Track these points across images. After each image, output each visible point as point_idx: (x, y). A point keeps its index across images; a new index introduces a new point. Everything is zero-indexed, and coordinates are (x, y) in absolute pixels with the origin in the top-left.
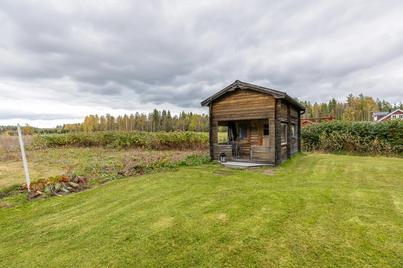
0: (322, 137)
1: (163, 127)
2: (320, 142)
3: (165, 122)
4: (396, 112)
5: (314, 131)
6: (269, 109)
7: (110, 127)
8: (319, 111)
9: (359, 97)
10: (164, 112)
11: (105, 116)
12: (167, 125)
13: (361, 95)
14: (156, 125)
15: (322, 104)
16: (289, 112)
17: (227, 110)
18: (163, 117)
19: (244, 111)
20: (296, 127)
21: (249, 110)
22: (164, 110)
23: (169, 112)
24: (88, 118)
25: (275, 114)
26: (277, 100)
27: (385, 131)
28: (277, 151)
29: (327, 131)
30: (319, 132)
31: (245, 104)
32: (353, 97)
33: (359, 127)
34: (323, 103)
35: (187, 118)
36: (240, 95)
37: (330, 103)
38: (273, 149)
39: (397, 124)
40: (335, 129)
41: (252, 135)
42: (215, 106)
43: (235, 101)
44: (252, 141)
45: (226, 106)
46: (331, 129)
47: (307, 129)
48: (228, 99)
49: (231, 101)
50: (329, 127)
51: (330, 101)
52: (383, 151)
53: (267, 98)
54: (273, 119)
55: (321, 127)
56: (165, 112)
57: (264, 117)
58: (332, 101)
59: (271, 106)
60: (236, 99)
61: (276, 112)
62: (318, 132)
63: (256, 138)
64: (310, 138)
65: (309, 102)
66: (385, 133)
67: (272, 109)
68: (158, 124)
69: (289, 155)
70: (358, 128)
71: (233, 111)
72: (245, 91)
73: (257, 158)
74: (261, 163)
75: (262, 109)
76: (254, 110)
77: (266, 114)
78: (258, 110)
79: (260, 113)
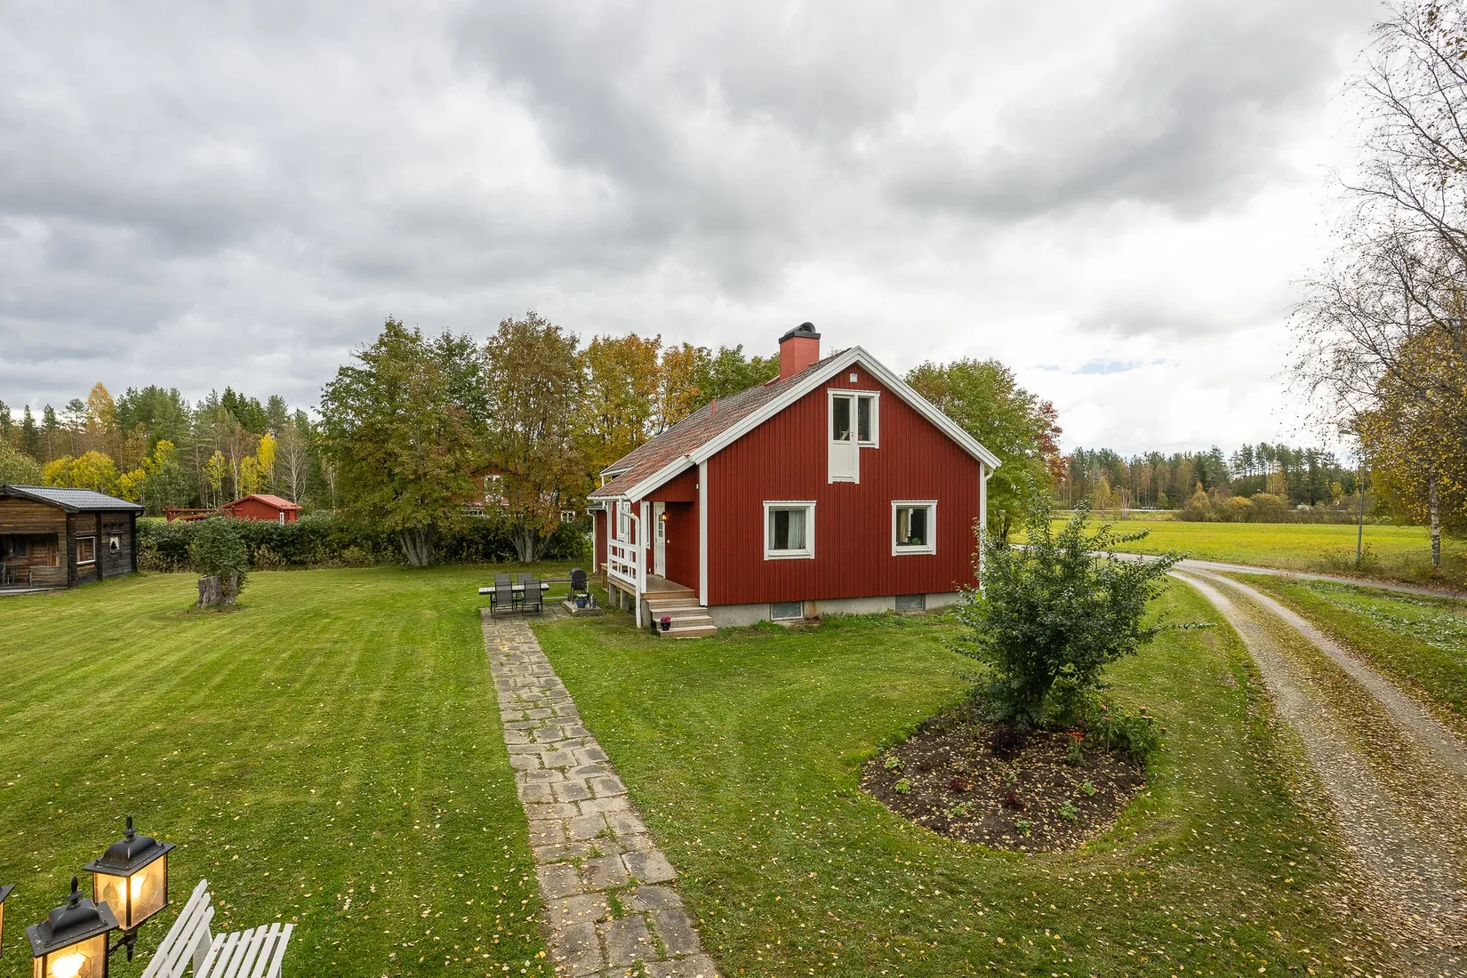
6: (58, 522)
16: (98, 521)
20: (125, 538)
21: (26, 523)
25: (67, 530)
28: (72, 572)
31: (18, 514)
36: (9, 501)
38: (66, 569)
43: (3, 509)
44: (35, 560)
52: (273, 566)
53: (54, 509)
54: (65, 533)
57: (50, 532)
59: (59, 520)
61: (68, 526)
67: (61, 523)
69: (101, 577)
72: (21, 499)
73: (40, 582)
74: (47, 586)
75: (45, 523)
76: (36, 523)
77: (55, 528)
78: (41, 522)
79: (45, 527)
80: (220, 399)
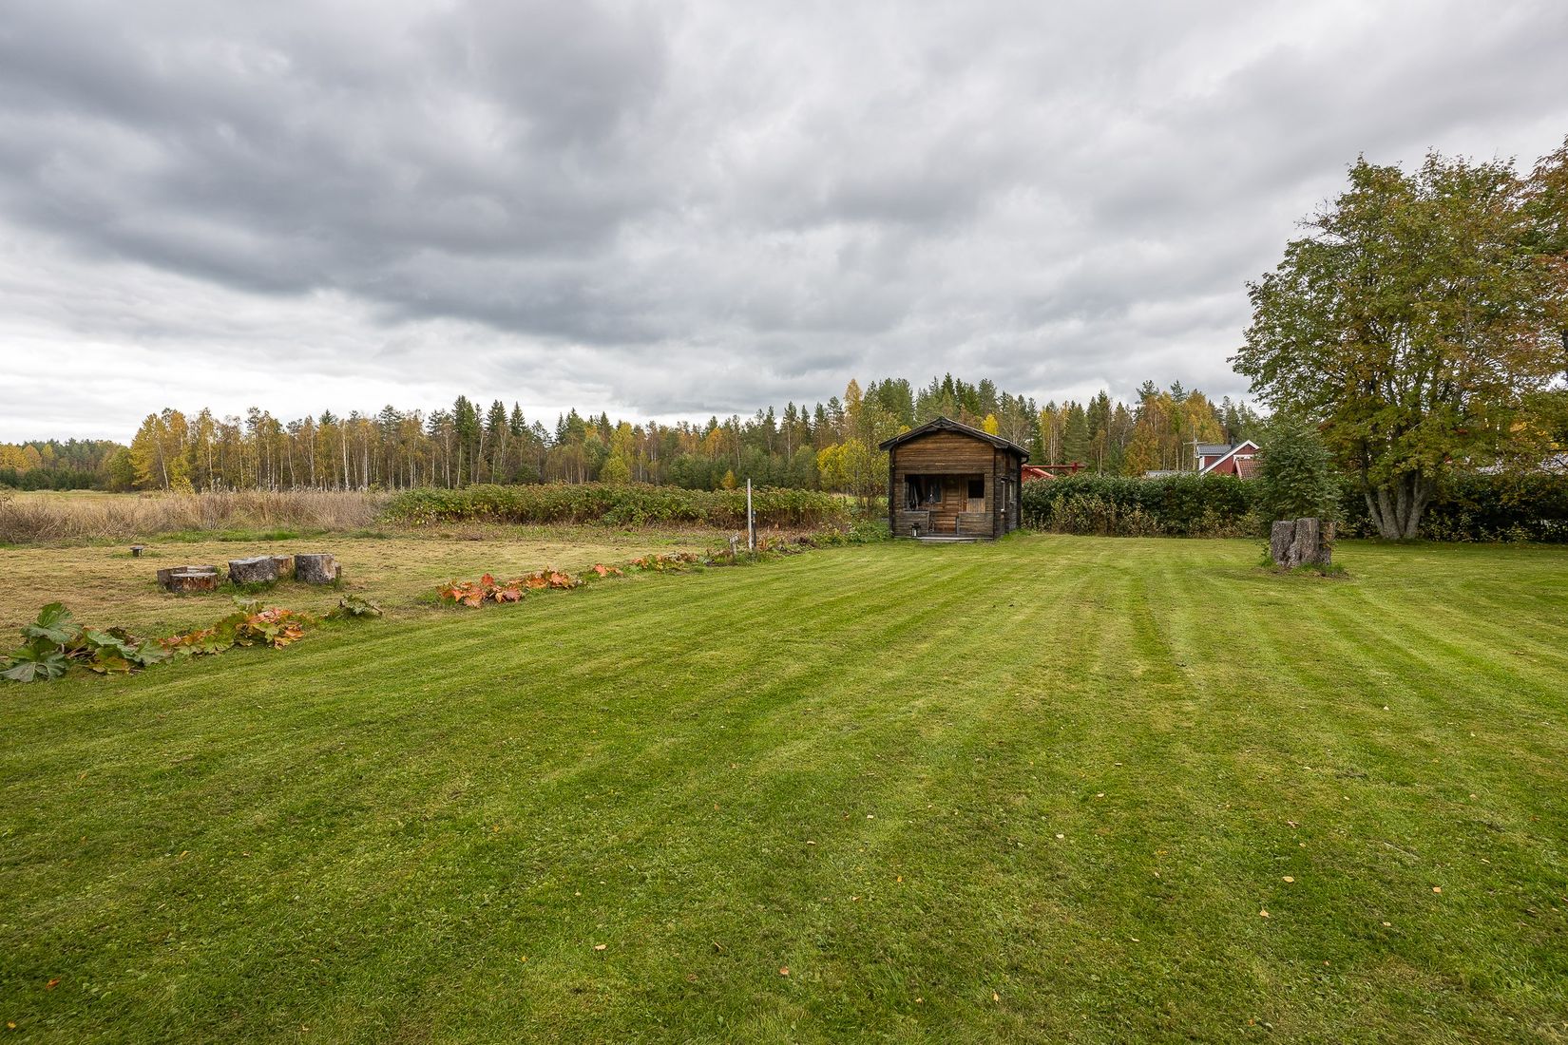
0: (1057, 505)
1: (499, 468)
2: (1054, 514)
3: (502, 452)
4: (1244, 448)
5: (1043, 493)
6: (986, 460)
7: (271, 465)
8: (1060, 432)
9: (1171, 392)
10: (498, 411)
11: (246, 416)
12: (512, 461)
13: (1176, 388)
14: (467, 459)
15: (1070, 404)
16: (1008, 464)
17: (920, 459)
18: (492, 428)
19: (949, 461)
20: (1015, 487)
21: (957, 461)
22: (496, 403)
23: (517, 413)
24: (159, 422)
25: (994, 469)
26: (996, 451)
27: (1157, 496)
28: (996, 520)
29: (1066, 495)
30: (1053, 496)
31: (950, 450)
32: (1155, 389)
33: (1119, 488)
34: (1073, 404)
35: (594, 436)
36: (942, 436)
37: (1093, 406)
38: (991, 516)
39: (1174, 483)
40: (1080, 491)
41: (948, 498)
42: (899, 451)
43: (935, 445)
44: (948, 507)
45: (919, 452)
46: (1073, 489)
47: (1031, 488)
48: (923, 441)
49: (929, 445)
50: (1071, 485)
51: (1093, 399)
53: (982, 445)
54: (991, 475)
55: (1055, 486)
56: (501, 409)
57: (978, 472)
58: (1097, 401)
59: (988, 457)
60: (936, 442)
61: (995, 465)
62: (1051, 496)
63: (955, 502)
64: (1035, 508)
65: (1031, 399)
66: (1156, 500)
67: (990, 461)
68: (475, 457)
69: (1007, 530)
70: (1117, 489)
71: (932, 461)
72: (952, 433)
73: (967, 530)
74: (973, 535)
75: (975, 461)
76: (965, 461)
77: (981, 467)
78: (969, 461)
79: (972, 466)
80: (941, 384)
